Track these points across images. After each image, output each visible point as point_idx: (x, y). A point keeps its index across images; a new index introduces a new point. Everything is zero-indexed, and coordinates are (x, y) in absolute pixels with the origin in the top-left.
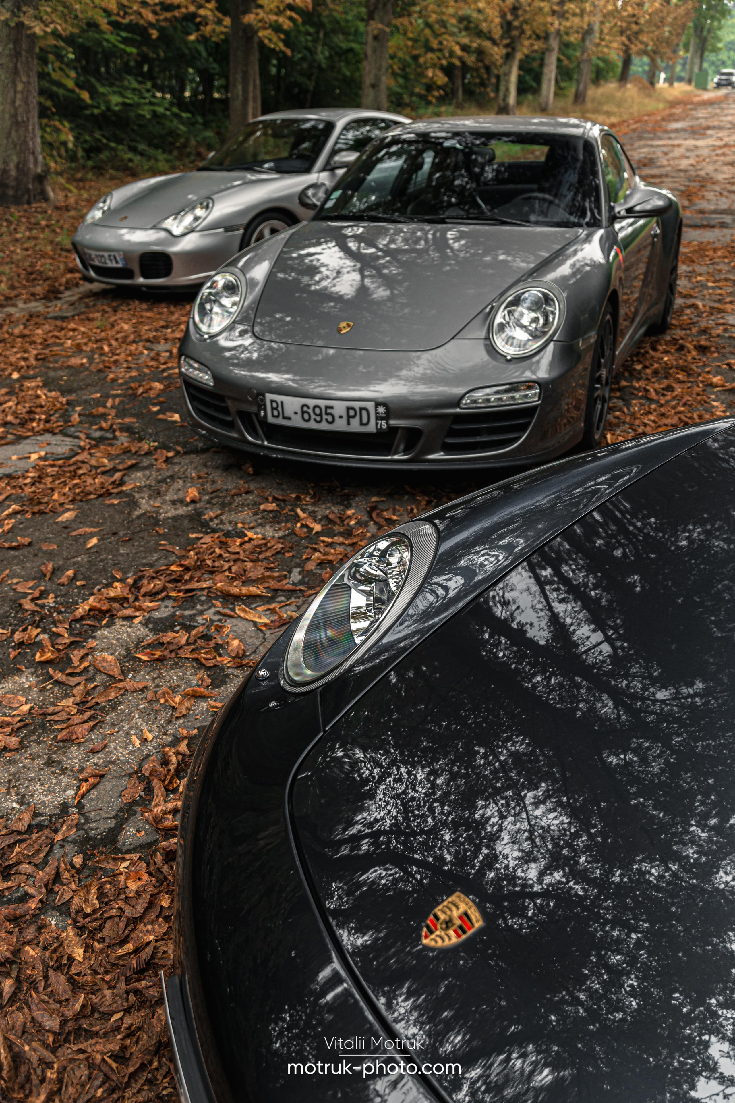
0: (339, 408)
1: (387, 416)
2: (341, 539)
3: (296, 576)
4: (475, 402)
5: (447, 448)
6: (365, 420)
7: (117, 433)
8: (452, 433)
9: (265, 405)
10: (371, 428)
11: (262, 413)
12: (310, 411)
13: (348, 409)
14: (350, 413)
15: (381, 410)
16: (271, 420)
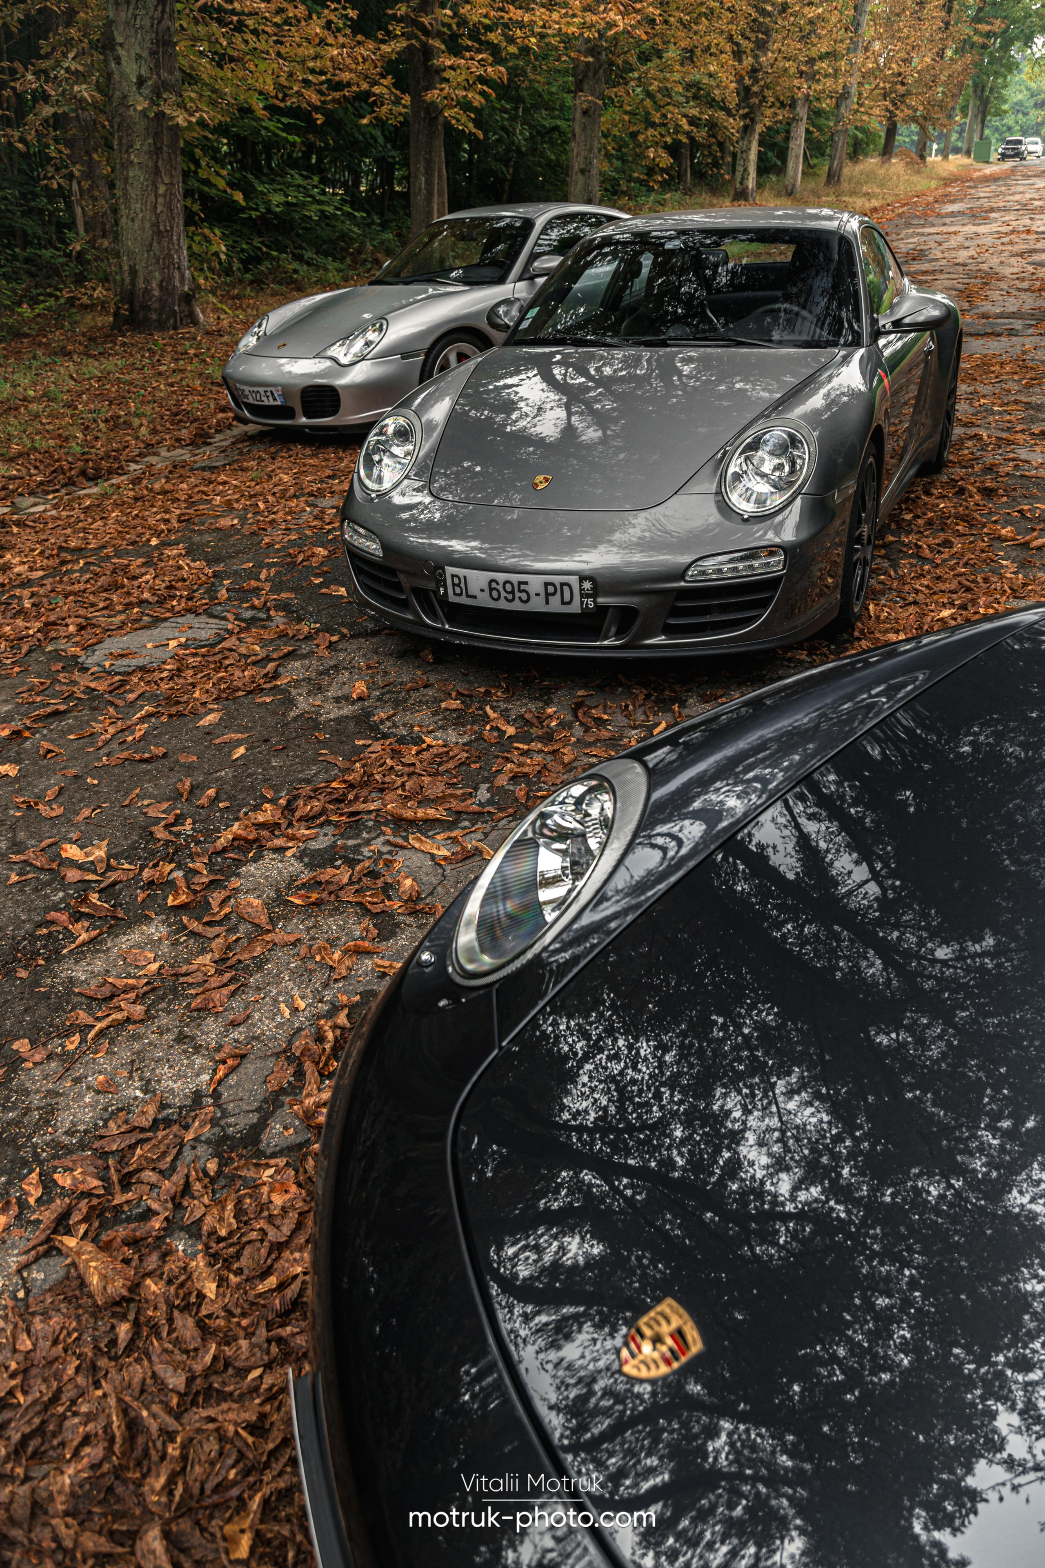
0: (535, 583)
1: (595, 592)
2: (540, 745)
3: (483, 794)
4: (704, 573)
5: (669, 630)
6: (567, 598)
7: (272, 613)
8: (676, 612)
9: (445, 580)
10: (575, 608)
11: (442, 590)
12: (500, 588)
13: (546, 584)
14: (549, 590)
15: (587, 585)
16: (452, 598)
